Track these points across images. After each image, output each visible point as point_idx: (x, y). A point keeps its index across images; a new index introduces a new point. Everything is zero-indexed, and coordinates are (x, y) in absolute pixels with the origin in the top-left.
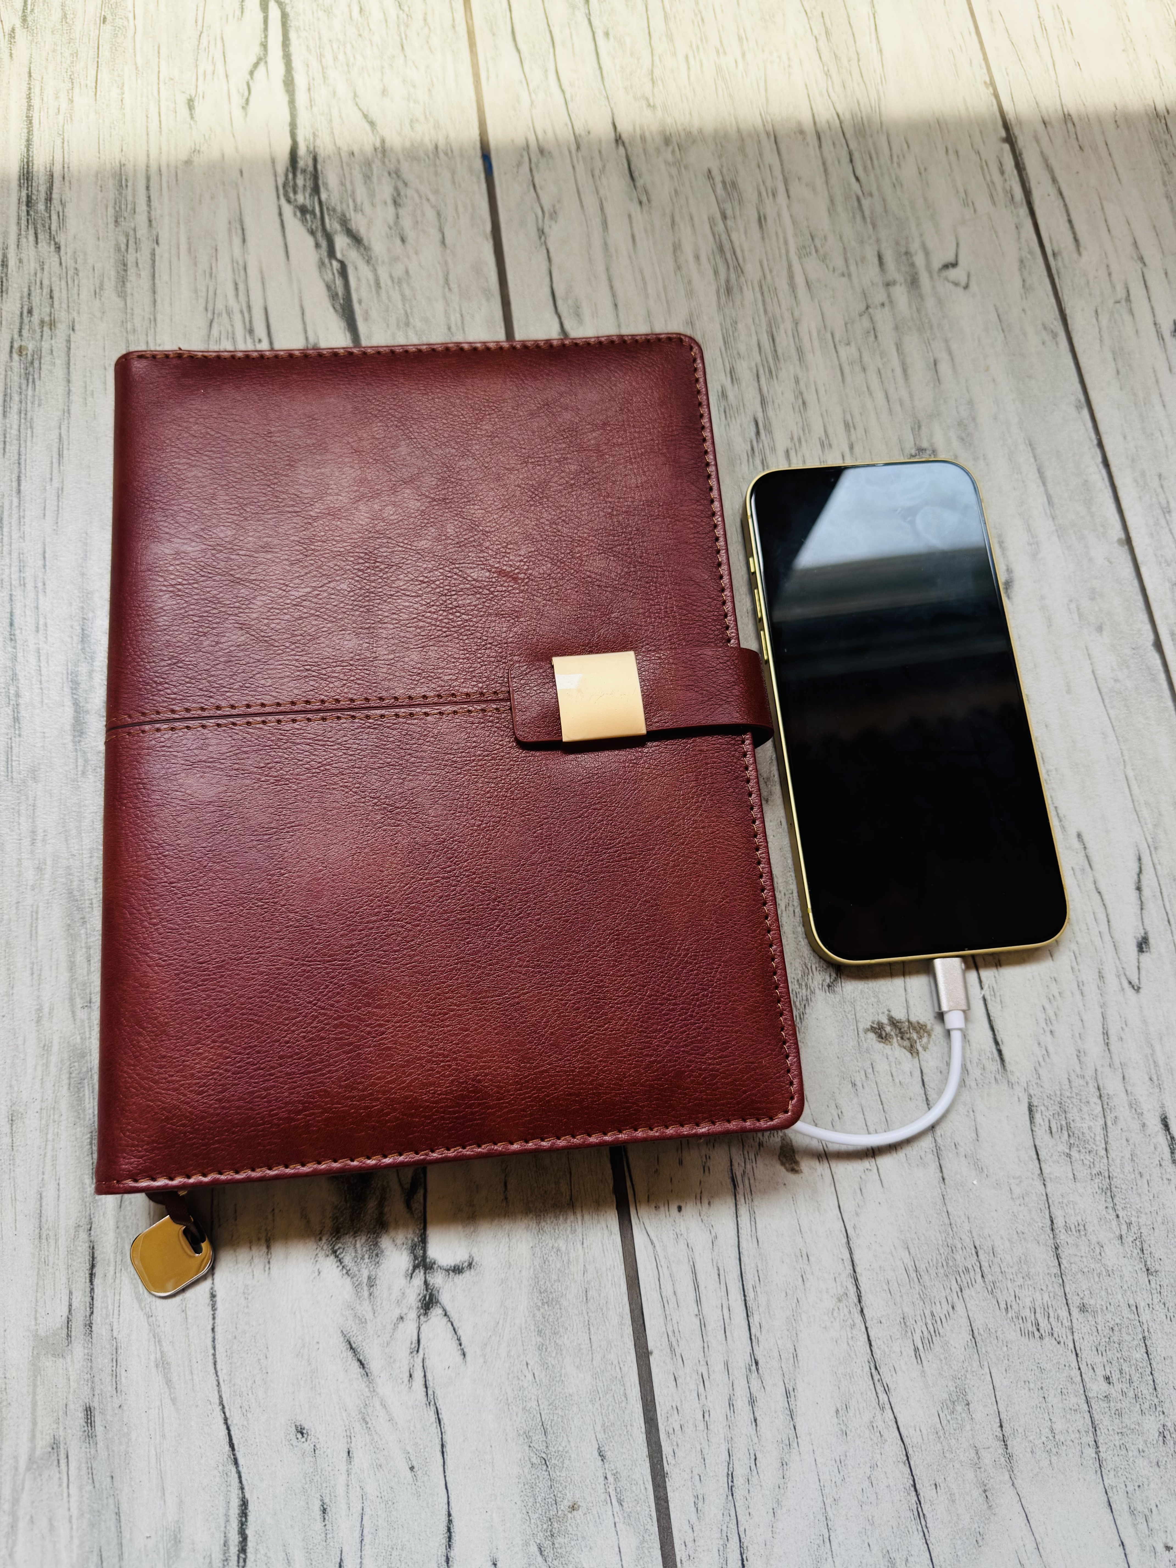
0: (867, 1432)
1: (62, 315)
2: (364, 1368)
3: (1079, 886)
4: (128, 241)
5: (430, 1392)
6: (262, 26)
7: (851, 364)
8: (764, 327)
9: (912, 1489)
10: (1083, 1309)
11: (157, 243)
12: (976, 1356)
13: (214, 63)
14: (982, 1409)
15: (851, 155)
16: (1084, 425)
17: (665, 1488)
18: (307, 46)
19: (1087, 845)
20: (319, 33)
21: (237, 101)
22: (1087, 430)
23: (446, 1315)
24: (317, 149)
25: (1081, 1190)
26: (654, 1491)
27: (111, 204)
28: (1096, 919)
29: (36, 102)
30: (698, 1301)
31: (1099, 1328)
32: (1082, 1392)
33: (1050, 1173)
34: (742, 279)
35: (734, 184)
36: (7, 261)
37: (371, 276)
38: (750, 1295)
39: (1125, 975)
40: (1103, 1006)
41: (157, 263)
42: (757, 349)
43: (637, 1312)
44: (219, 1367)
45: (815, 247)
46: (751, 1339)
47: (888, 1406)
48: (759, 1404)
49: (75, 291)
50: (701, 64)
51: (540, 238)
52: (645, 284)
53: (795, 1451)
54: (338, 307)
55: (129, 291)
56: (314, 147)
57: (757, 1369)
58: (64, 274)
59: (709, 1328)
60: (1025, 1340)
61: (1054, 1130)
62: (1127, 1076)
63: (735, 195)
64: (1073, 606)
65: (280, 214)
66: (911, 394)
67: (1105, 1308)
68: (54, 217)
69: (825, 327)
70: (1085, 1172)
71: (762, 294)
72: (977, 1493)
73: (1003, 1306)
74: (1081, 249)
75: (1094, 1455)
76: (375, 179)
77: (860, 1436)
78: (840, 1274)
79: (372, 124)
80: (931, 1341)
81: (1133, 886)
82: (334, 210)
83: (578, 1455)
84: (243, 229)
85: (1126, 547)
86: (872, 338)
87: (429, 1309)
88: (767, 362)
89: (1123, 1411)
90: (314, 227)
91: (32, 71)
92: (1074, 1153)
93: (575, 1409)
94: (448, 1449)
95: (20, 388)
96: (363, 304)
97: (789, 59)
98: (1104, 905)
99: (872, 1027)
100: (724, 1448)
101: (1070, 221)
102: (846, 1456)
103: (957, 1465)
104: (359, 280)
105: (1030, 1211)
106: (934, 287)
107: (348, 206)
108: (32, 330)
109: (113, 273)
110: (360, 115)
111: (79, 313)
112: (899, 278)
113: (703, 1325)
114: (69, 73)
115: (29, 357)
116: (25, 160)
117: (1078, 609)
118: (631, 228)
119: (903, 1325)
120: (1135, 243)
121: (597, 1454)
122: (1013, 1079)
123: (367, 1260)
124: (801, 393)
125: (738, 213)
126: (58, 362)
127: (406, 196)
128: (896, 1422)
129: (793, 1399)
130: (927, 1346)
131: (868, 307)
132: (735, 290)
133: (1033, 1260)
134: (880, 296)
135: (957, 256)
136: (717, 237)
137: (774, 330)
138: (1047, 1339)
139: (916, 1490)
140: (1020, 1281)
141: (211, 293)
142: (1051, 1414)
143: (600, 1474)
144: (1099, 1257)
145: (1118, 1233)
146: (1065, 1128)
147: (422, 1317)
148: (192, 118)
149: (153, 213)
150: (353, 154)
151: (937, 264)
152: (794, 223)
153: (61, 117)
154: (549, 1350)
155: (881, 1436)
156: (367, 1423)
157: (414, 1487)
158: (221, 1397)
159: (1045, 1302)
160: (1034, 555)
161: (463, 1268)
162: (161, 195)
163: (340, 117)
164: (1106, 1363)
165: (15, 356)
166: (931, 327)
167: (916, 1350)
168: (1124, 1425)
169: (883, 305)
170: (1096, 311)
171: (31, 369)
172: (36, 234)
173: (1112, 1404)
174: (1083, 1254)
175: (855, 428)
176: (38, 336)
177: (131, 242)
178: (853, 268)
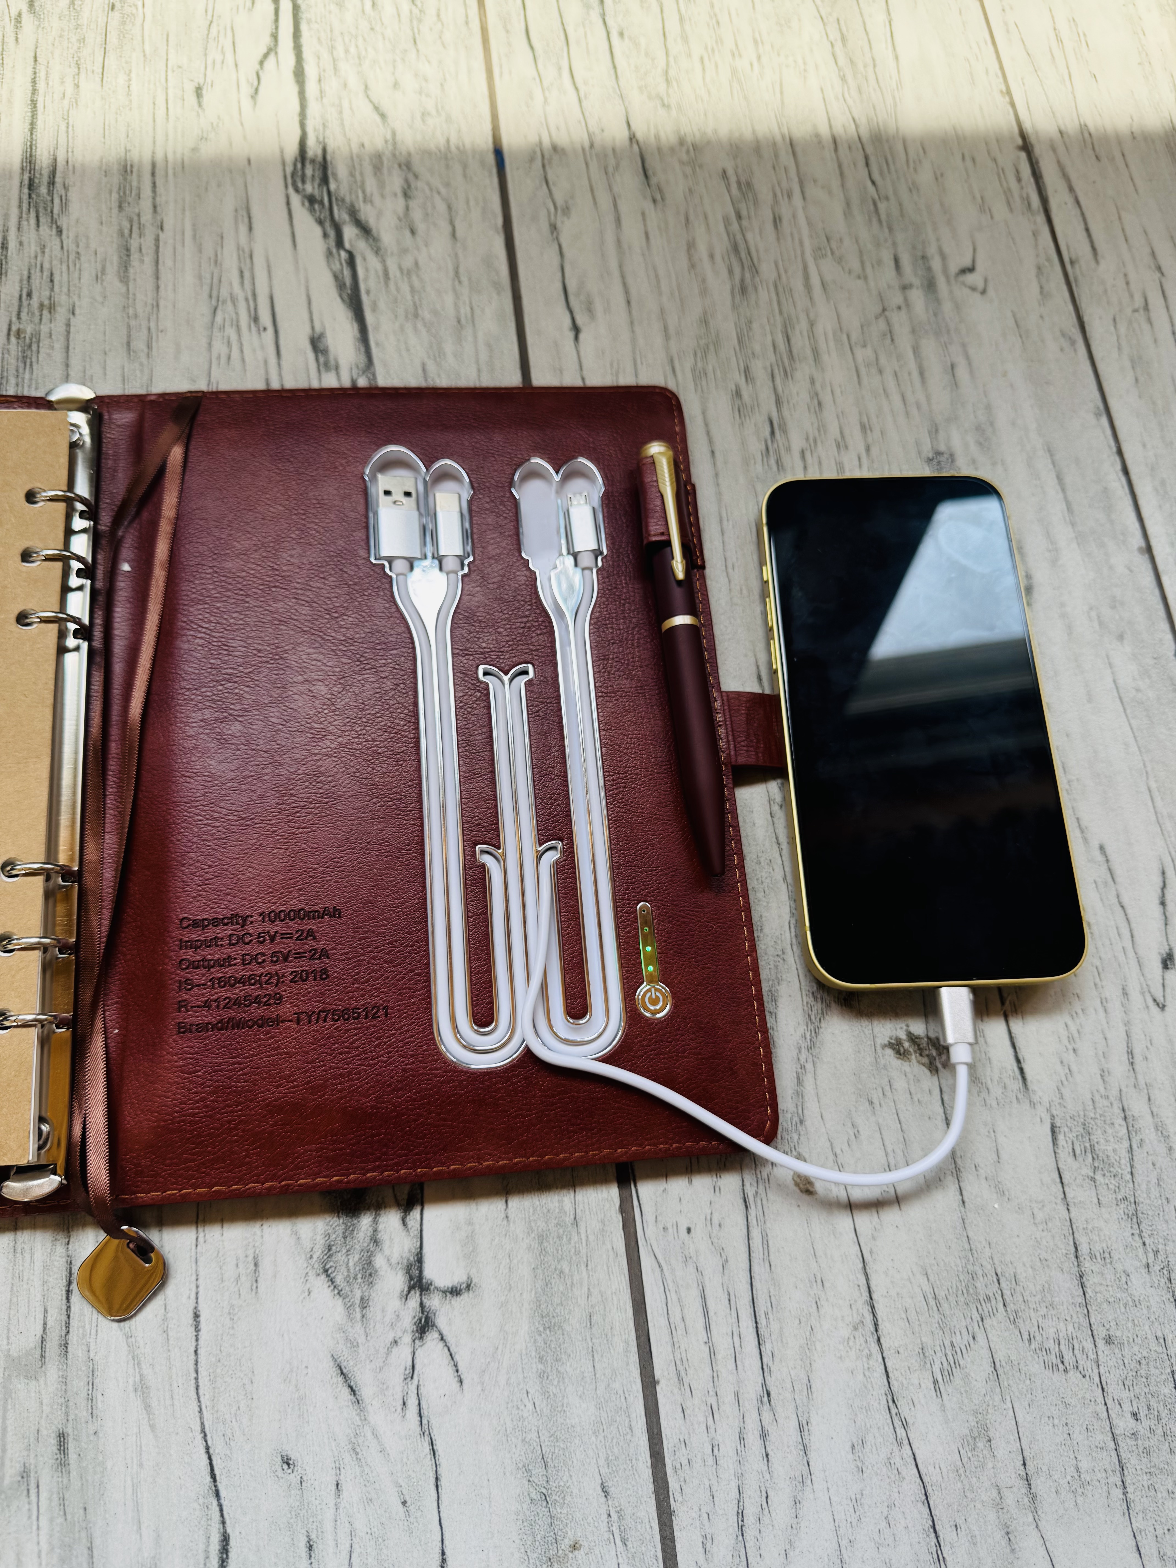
0: (884, 1469)
1: (62, 299)
2: (355, 1394)
3: (1102, 900)
4: (131, 226)
5: (425, 1422)
6: (273, 17)
7: (868, 366)
8: (779, 327)
9: (932, 1530)
10: (1109, 1340)
11: (162, 229)
12: (998, 1390)
13: (223, 53)
14: (1006, 1446)
15: (867, 158)
16: (1104, 432)
17: (672, 1527)
18: (319, 39)
19: (1109, 858)
20: (331, 25)
21: (246, 90)
22: (1106, 437)
23: (442, 1339)
24: (326, 140)
25: (1106, 1216)
26: (660, 1531)
27: (115, 189)
28: (1119, 935)
29: (41, 86)
30: (708, 1328)
31: (1126, 1362)
32: (1108, 1429)
33: (1074, 1198)
34: (757, 279)
35: (749, 185)
36: (7, 243)
37: (379, 267)
38: (762, 1321)
39: (1150, 992)
40: (1127, 1024)
41: (161, 249)
42: (772, 349)
43: (643, 1338)
44: (201, 1392)
45: (831, 249)
46: (763, 1369)
47: (906, 1442)
48: (772, 1437)
49: (76, 275)
50: (717, 66)
51: (552, 233)
52: (658, 281)
53: (808, 1489)
54: (346, 297)
55: (132, 276)
56: (324, 138)
57: (769, 1401)
58: (66, 257)
59: (719, 1357)
60: (1048, 1373)
61: (1078, 1152)
62: (1152, 1098)
63: (750, 195)
64: (1093, 614)
65: (288, 203)
66: (928, 398)
67: (1131, 1340)
68: (57, 201)
69: (841, 329)
70: (1110, 1196)
71: (777, 294)
72: (999, 1535)
73: (1026, 1337)
74: (1099, 258)
75: (1121, 1496)
76: (385, 171)
77: (877, 1474)
78: (855, 1301)
79: (383, 116)
80: (951, 1374)
81: (1157, 901)
82: (343, 200)
83: (580, 1490)
84: (250, 218)
85: (1147, 556)
86: (888, 341)
87: (425, 1333)
88: (783, 362)
89: (1152, 1450)
90: (322, 217)
91: (38, 55)
92: (1099, 1177)
93: (577, 1441)
94: (443, 1482)
95: (17, 371)
96: (371, 295)
97: (805, 63)
98: (1127, 919)
99: (890, 1043)
100: (734, 1485)
101: (1087, 230)
102: (862, 1495)
103: (979, 1506)
104: (367, 270)
105: (1053, 1237)
106: (951, 292)
107: (357, 197)
108: (30, 313)
109: (115, 259)
110: (371, 107)
111: (79, 297)
112: (916, 281)
113: (712, 1353)
114: (75, 59)
115: (28, 341)
116: (29, 143)
117: (1099, 617)
118: (645, 225)
119: (922, 1355)
120: (1153, 254)
121: (600, 1490)
122: (1035, 1098)
123: (360, 1280)
124: (817, 394)
125: (752, 214)
126: (57, 346)
127: (416, 189)
128: (915, 1459)
129: (806, 1433)
130: (946, 1378)
131: (884, 310)
132: (750, 289)
133: (1057, 1289)
134: (896, 298)
135: (974, 261)
136: (731, 236)
137: (789, 330)
138: (1071, 1373)
139: (935, 1532)
140: (1043, 1311)
141: (215, 280)
142: (1076, 1452)
143: (603, 1511)
144: (1126, 1287)
145: (1144, 1261)
146: (1089, 1151)
147: (417, 1341)
148: (200, 105)
149: (158, 199)
150: (363, 145)
151: (953, 269)
152: (810, 224)
153: (66, 102)
154: (550, 1378)
155: (899, 1473)
156: (357, 1454)
157: (406, 1523)
158: (202, 1424)
159: (1070, 1334)
160: (1054, 562)
161: (461, 1290)
162: (167, 181)
163: (351, 108)
164: (1133, 1398)
165: (13, 339)
166: (948, 332)
167: (935, 1382)
168: (1153, 1464)
169: (899, 308)
170: (1114, 320)
171: (29, 353)
172: (38, 217)
173: (1140, 1442)
174: (1109, 1283)
175: (871, 430)
176: (36, 319)
177: (135, 228)
178: (869, 270)
